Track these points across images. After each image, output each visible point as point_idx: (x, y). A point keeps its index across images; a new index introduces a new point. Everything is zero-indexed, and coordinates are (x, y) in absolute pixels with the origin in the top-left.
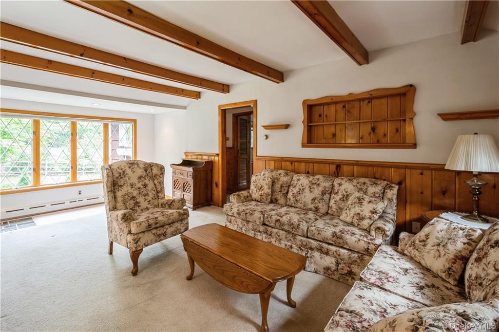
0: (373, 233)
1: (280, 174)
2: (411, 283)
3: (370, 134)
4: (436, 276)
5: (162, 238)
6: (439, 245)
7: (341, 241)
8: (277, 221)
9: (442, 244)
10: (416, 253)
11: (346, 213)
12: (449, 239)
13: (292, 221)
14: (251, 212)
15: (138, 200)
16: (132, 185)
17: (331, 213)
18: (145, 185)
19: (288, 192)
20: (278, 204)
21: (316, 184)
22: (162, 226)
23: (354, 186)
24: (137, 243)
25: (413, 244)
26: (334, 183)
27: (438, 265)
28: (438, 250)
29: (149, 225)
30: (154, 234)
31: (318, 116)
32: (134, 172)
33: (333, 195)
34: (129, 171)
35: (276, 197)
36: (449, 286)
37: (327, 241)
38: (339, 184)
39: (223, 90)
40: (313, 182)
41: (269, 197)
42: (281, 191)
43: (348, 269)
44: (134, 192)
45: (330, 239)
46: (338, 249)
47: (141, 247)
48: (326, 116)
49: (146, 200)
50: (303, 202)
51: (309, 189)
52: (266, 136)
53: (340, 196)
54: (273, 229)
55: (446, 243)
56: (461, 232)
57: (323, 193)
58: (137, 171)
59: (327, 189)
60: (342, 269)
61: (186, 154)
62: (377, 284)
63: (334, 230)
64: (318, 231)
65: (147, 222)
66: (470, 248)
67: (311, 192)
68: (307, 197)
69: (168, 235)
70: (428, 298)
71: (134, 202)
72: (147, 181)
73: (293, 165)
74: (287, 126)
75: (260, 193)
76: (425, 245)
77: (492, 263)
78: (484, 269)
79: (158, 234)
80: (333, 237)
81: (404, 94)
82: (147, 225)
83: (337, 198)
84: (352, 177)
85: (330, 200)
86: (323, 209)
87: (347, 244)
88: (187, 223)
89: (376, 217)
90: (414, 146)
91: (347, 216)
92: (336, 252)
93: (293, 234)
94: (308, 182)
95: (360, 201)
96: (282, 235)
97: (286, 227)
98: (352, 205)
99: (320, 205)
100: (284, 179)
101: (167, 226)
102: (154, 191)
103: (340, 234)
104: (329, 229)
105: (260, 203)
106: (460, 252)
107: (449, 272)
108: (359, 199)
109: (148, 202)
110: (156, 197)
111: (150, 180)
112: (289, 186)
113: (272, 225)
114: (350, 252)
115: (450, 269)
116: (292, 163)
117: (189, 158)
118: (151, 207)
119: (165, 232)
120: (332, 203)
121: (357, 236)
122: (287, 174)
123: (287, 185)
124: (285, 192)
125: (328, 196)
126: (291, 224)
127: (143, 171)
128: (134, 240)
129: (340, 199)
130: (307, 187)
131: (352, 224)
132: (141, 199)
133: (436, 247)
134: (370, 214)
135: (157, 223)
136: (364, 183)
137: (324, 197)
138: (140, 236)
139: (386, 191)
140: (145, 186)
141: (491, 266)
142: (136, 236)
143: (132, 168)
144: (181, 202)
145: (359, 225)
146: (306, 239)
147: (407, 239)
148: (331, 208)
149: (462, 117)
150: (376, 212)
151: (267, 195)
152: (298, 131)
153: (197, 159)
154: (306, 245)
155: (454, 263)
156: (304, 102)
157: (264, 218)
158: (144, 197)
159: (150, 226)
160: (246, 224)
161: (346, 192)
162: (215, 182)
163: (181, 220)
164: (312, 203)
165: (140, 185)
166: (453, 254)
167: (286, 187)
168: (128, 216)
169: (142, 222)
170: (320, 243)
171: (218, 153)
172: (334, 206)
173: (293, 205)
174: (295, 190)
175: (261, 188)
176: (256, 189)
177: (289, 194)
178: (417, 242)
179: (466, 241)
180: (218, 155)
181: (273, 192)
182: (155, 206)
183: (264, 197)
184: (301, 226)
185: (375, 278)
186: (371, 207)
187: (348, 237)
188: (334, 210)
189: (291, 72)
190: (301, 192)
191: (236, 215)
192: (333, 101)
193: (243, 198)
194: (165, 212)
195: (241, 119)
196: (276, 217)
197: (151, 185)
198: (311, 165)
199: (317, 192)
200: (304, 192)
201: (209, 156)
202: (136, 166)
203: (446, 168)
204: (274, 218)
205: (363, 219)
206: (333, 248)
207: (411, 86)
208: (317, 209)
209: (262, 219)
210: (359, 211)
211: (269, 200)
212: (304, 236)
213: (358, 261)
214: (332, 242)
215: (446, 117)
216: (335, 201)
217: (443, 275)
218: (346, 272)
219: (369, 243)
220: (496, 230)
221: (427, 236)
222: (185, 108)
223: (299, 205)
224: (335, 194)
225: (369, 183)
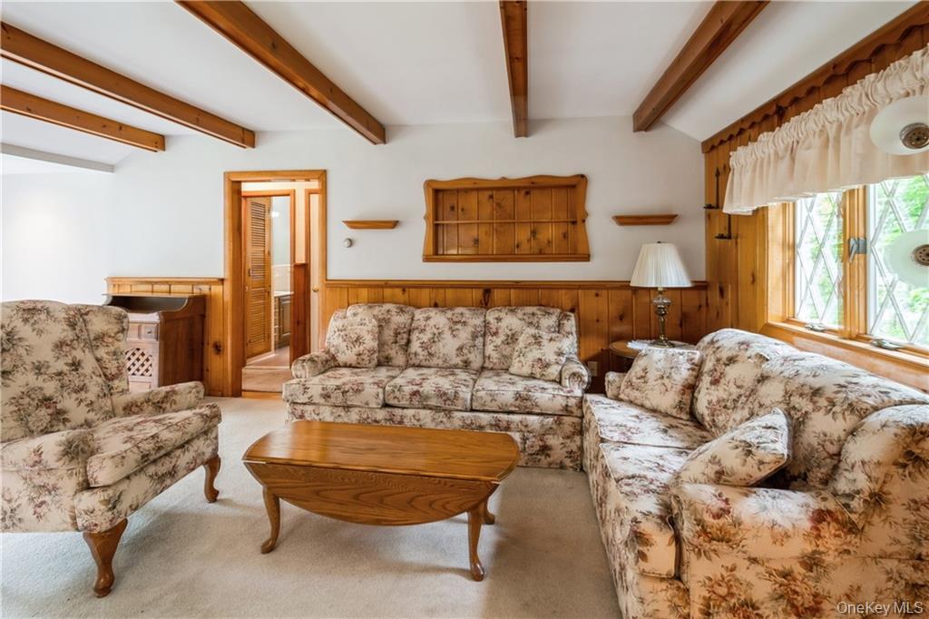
0: (566, 382)
1: (388, 311)
2: (653, 429)
3: (529, 240)
4: (666, 415)
5: (168, 481)
6: (662, 377)
7: (529, 403)
8: (415, 393)
9: (665, 376)
10: (637, 394)
11: (520, 361)
12: (672, 368)
13: (443, 389)
14: (356, 388)
15: (59, 406)
16: (39, 369)
17: (490, 367)
18: (73, 364)
19: (409, 341)
20: (396, 366)
21: (460, 322)
22: (167, 454)
23: (520, 319)
24: (114, 507)
25: (630, 384)
26: (487, 318)
27: (668, 401)
28: (664, 384)
29: (143, 457)
30: (151, 477)
31: (449, 209)
32: (40, 332)
33: (490, 337)
34: (25, 331)
35: (386, 354)
36: (684, 422)
37: (506, 409)
38: (497, 319)
39: (243, 141)
40: (455, 319)
41: (376, 355)
42: (396, 342)
43: (541, 443)
44: (45, 385)
45: (511, 405)
46: (524, 416)
47: (123, 515)
48: (462, 210)
49: (81, 400)
50: (441, 355)
51: (450, 333)
52: (350, 240)
53: (502, 337)
54: (405, 410)
55: (670, 373)
56: (681, 357)
57: (474, 337)
58: (48, 328)
59: (479, 329)
60: (532, 447)
61: (114, 281)
62: (622, 440)
63: (516, 389)
64: (491, 395)
65: (135, 450)
66: (695, 373)
67: (454, 336)
68: (448, 347)
69: (181, 473)
70: (677, 439)
71: (50, 411)
72: (78, 354)
73: (406, 294)
74: (394, 224)
75: (356, 350)
76: (646, 382)
77: (732, 380)
78: (725, 390)
79: (160, 474)
80: (516, 400)
81: (573, 187)
82: (140, 457)
83: (498, 341)
84: (512, 306)
85: (484, 345)
86: (476, 361)
87: (537, 406)
88: (216, 438)
89: (563, 359)
90: (586, 258)
91: (520, 365)
92: (521, 422)
93: (444, 410)
94: (445, 321)
95: (537, 340)
96: (425, 418)
97: (433, 402)
98: (526, 348)
99: (472, 357)
100: (399, 320)
101: (178, 452)
102: (100, 376)
103: (525, 393)
104: (507, 389)
105: (359, 370)
106: (687, 380)
107: (680, 406)
108: (535, 337)
109: (87, 405)
110: (106, 392)
111: (87, 351)
112: (409, 332)
113: (404, 403)
114: (541, 418)
115: (680, 402)
116: (404, 290)
117: (126, 291)
118: (96, 417)
119: (174, 467)
120: (490, 350)
121: (549, 391)
122: (402, 311)
123: (405, 330)
124: (404, 342)
125: (481, 339)
126: (442, 394)
127: (66, 327)
128: (107, 502)
129: (503, 342)
130: (446, 329)
131: (532, 377)
132: (68, 402)
133: (659, 381)
134: (556, 357)
135: (160, 448)
136: (533, 314)
137: (476, 342)
138: (122, 487)
139: (562, 322)
140: (76, 365)
141: (731, 384)
142: (110, 492)
143: (32, 321)
144: (194, 390)
145: (543, 375)
146: (470, 414)
147: (617, 379)
148: (489, 358)
149: (640, 221)
150: (562, 353)
151: (372, 351)
152: (417, 232)
153: (153, 292)
154: (472, 423)
155: (683, 394)
156: (429, 183)
157: (384, 394)
158: (74, 396)
159: (145, 457)
160: (342, 414)
161: (511, 330)
162: (211, 343)
163: (206, 433)
164: (457, 355)
165: (61, 365)
166: (680, 384)
167: (404, 333)
168: (77, 446)
169: (125, 451)
170: (495, 415)
171: (222, 277)
172: (494, 355)
173: (424, 363)
174: (426, 337)
175: (358, 340)
176: (345, 344)
177: (411, 345)
178: (634, 380)
179: (689, 366)
180: (222, 281)
181: (381, 344)
182: (107, 412)
183: (365, 357)
184: (461, 395)
185: (616, 434)
186: (554, 346)
187: (537, 395)
188: (495, 361)
189: (400, 127)
190: (436, 339)
191: (317, 399)
192: (476, 186)
193: (320, 365)
194: (164, 419)
195: (253, 204)
196: (411, 387)
197: (89, 365)
198: (441, 291)
199: (464, 335)
200: (443, 339)
201: (193, 284)
202: (43, 316)
203: (632, 284)
204: (408, 389)
205: (547, 365)
206: (516, 418)
207: (583, 176)
208: (467, 364)
209: (381, 396)
210: (539, 356)
211: (375, 362)
212: (466, 411)
213: (554, 426)
214: (513, 409)
215: (623, 220)
216: (496, 347)
217: (674, 412)
218: (538, 448)
219: (568, 397)
220: (718, 348)
221: (645, 370)
222: (111, 168)
223: (435, 361)
224: (492, 336)
225: (539, 313)
